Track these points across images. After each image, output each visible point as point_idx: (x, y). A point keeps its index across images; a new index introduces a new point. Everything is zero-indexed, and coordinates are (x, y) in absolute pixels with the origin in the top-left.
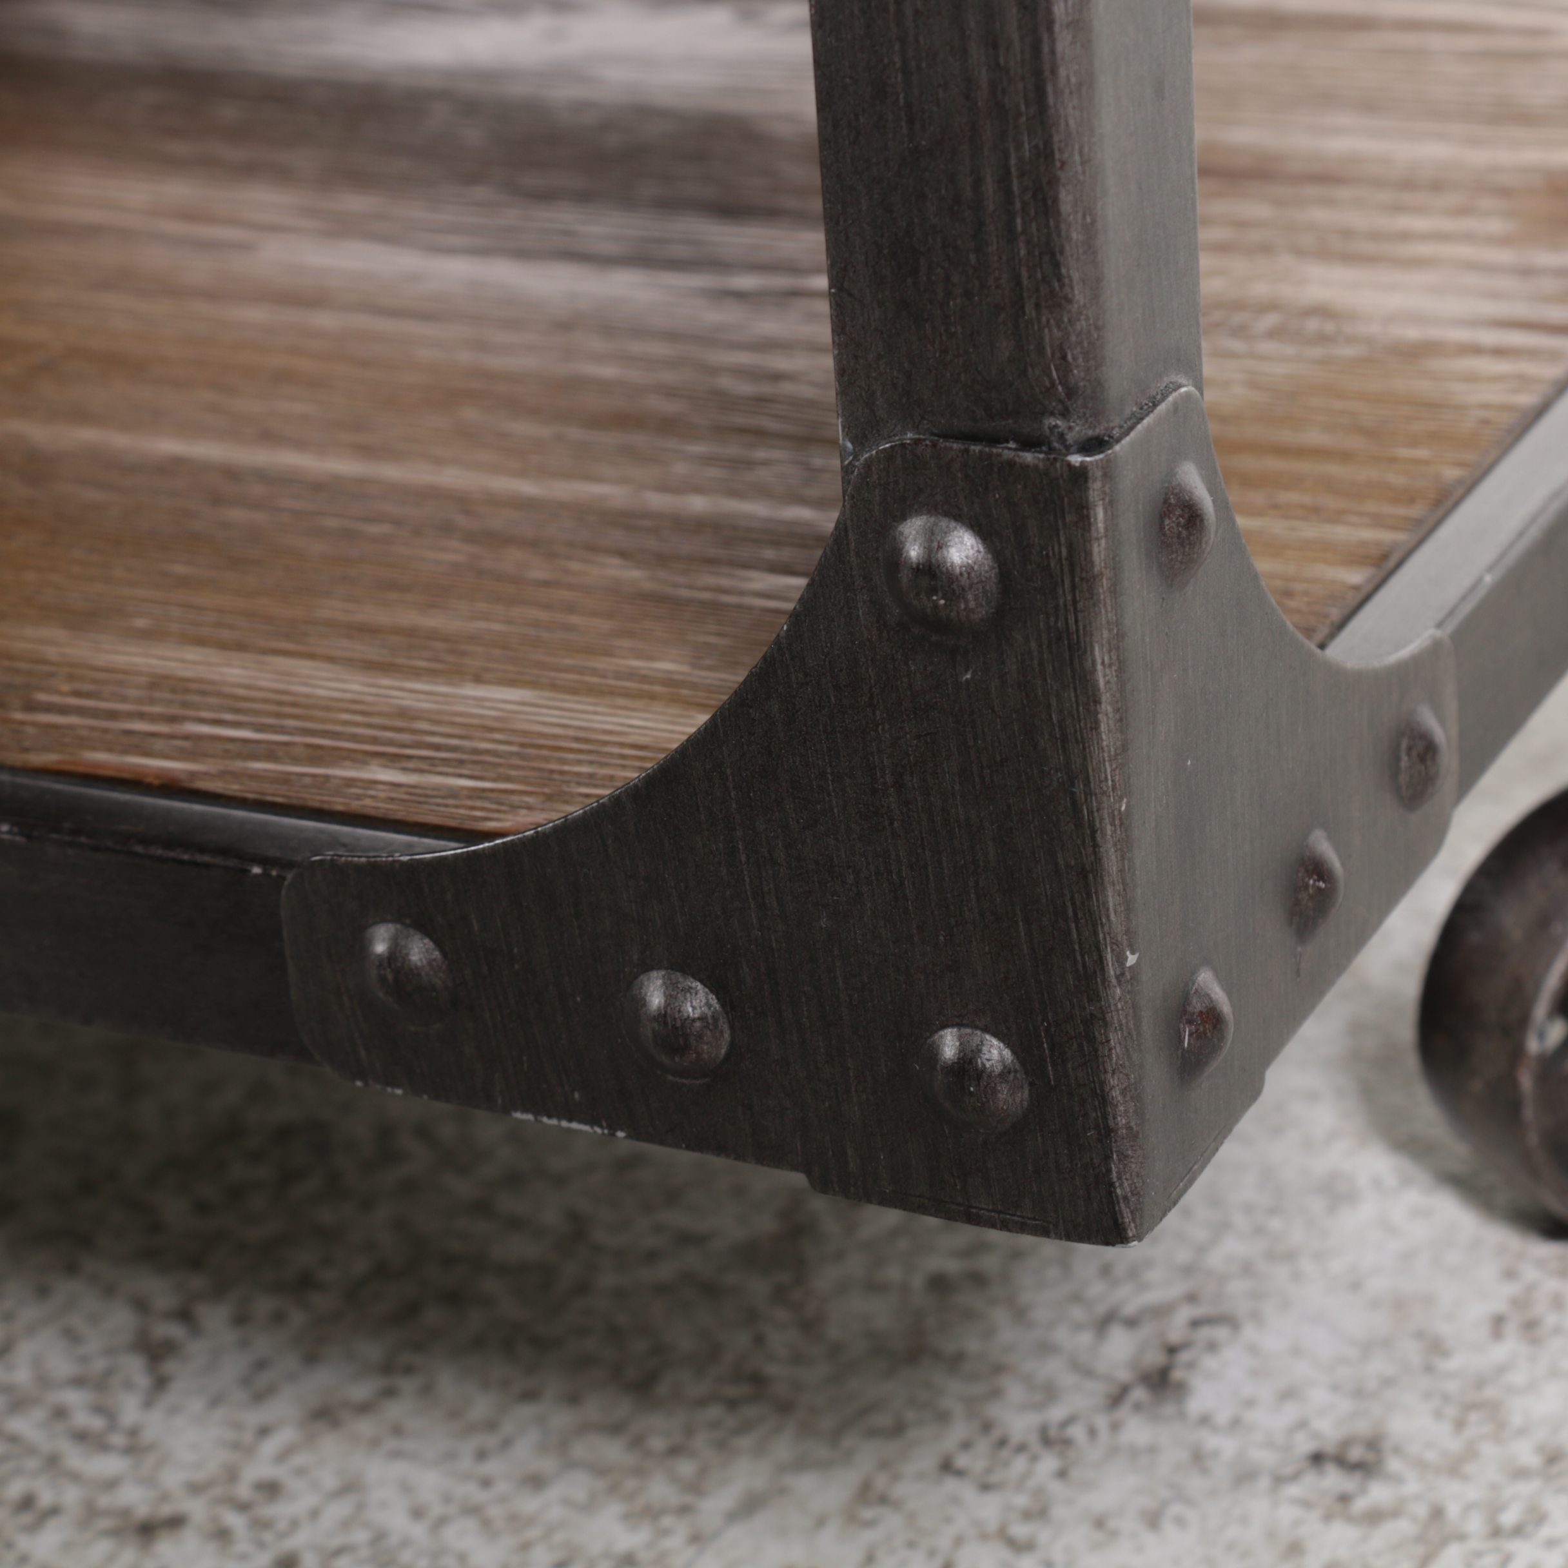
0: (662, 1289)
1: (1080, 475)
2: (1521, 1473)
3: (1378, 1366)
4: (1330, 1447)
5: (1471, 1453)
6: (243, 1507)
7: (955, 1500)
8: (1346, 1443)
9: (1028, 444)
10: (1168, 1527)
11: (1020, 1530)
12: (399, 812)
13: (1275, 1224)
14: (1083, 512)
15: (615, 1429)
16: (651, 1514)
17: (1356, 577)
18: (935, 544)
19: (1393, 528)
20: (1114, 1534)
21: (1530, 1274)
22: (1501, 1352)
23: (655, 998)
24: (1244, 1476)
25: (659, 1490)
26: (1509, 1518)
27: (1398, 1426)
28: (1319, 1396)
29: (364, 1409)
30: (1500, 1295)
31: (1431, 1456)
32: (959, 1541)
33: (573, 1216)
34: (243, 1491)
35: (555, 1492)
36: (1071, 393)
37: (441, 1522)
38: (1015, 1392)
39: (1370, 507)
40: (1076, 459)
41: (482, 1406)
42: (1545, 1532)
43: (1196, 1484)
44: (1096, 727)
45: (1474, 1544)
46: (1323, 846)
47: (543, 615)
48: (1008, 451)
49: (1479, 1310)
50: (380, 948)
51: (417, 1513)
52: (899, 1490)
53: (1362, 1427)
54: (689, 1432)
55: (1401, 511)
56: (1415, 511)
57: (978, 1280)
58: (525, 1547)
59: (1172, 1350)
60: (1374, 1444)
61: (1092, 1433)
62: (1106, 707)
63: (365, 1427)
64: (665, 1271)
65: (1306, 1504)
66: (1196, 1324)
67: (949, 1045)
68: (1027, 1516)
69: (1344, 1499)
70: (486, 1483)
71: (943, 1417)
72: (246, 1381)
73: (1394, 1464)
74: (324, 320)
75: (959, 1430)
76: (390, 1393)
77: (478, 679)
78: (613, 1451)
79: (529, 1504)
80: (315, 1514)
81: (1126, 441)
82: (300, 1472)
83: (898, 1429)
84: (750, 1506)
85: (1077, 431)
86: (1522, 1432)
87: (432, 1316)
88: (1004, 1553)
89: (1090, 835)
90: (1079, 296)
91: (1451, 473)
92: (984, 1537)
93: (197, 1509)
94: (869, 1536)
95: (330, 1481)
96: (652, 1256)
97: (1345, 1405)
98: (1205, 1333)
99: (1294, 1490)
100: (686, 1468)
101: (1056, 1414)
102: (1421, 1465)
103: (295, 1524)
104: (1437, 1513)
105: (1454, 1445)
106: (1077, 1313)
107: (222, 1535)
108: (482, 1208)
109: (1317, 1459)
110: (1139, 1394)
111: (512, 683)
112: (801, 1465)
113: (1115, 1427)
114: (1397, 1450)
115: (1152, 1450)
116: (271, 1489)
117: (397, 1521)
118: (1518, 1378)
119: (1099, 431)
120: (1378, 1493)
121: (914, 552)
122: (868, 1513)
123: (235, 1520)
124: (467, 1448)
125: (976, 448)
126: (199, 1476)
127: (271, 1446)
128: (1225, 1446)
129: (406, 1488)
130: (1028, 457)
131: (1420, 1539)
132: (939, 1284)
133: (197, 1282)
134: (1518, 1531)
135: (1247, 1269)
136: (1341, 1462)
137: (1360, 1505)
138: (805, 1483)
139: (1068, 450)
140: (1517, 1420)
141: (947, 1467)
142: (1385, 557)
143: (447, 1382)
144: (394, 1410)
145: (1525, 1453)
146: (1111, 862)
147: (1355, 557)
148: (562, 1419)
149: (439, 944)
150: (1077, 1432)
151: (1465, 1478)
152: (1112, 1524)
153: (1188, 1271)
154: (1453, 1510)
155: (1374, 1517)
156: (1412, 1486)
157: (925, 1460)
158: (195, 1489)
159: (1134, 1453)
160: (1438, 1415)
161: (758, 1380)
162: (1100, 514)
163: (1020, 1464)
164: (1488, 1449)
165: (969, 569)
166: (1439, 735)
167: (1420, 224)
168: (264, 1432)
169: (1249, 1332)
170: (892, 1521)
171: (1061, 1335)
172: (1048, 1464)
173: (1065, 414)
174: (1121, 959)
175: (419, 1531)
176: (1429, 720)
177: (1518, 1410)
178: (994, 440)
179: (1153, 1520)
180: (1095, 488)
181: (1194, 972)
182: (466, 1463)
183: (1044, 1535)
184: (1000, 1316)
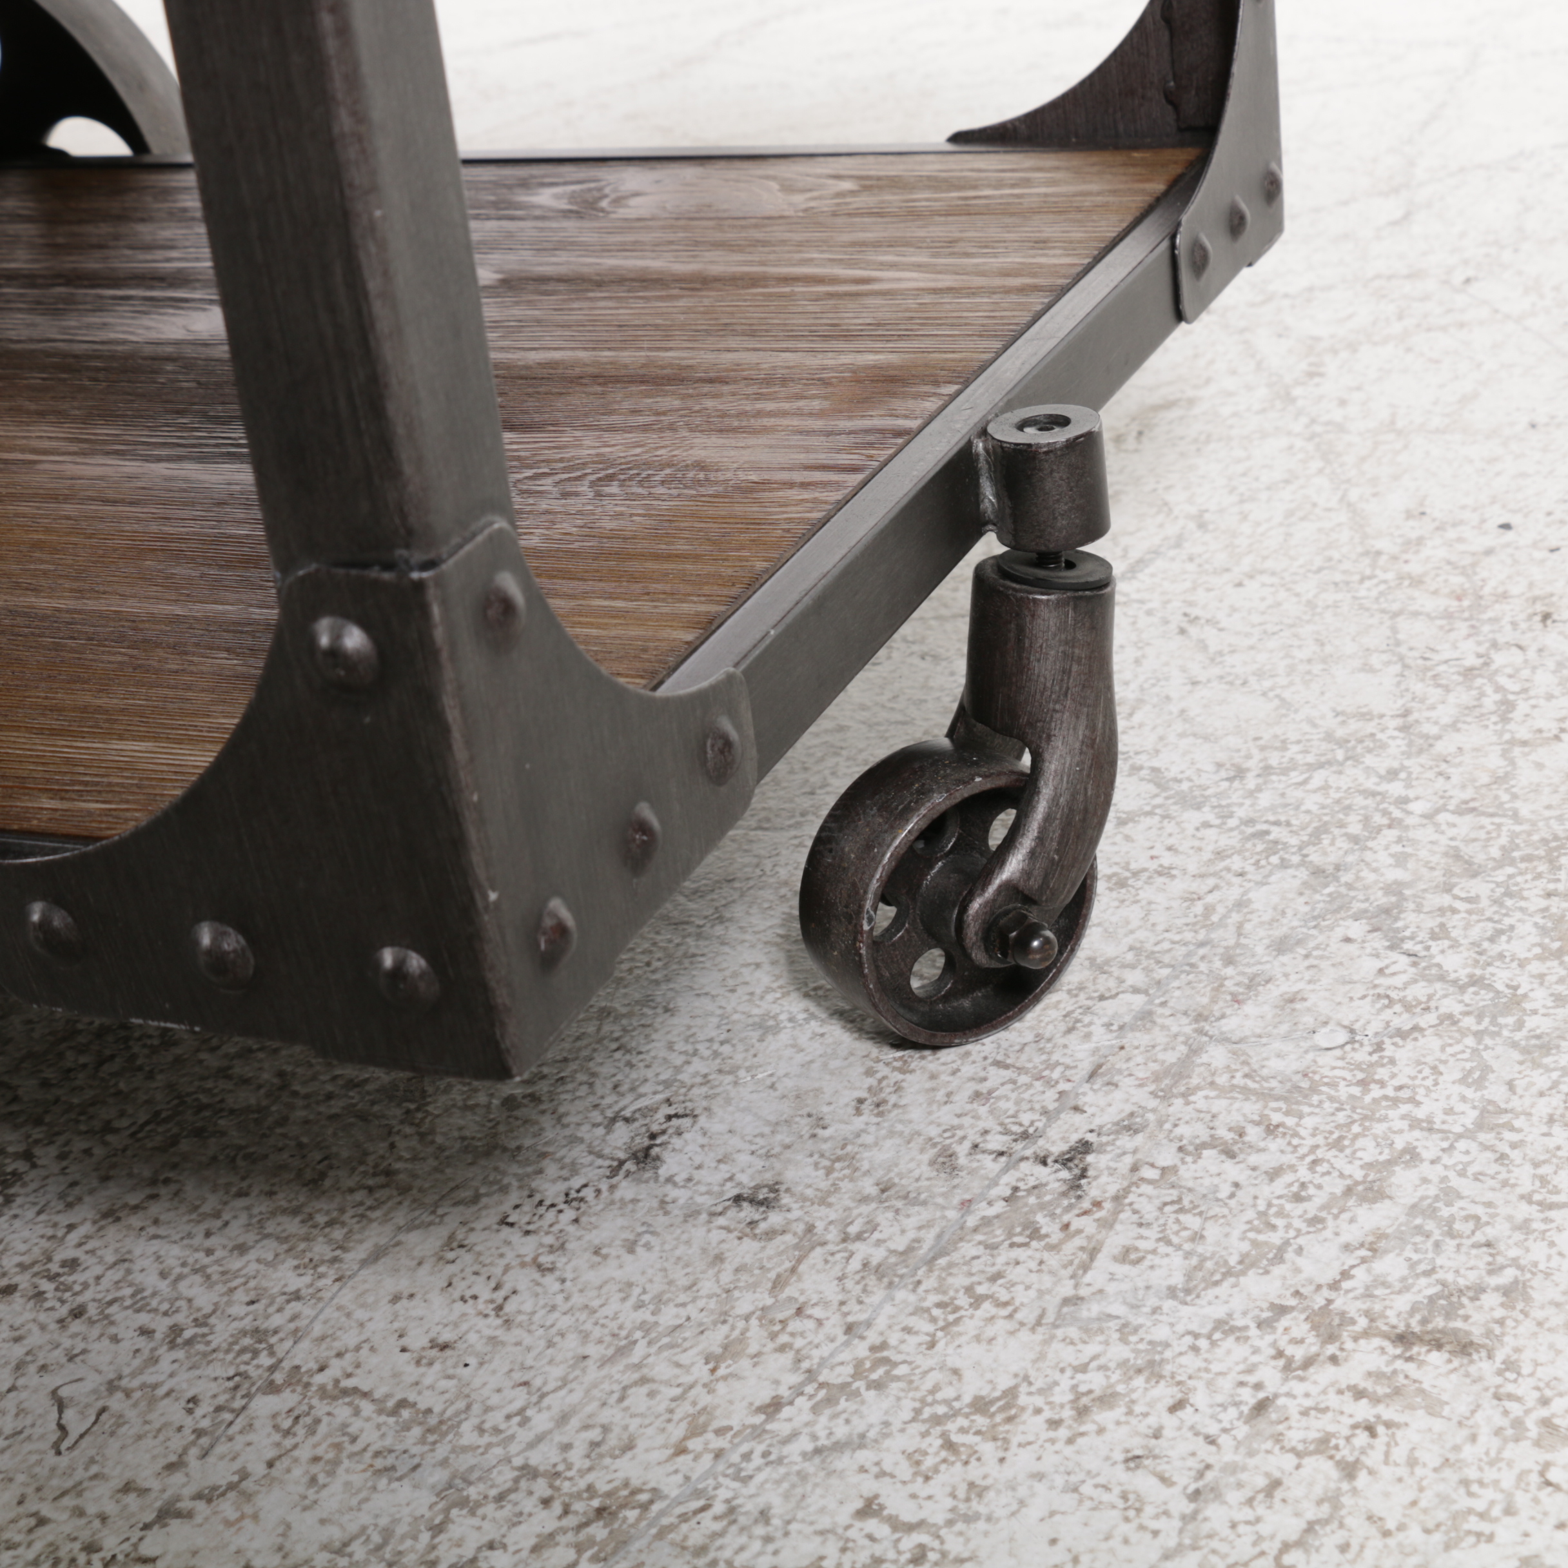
0: (333, 1117)
1: (420, 586)
2: (865, 1200)
3: (783, 1137)
4: (746, 1192)
5: (835, 1188)
6: (52, 1278)
7: (508, 1243)
8: (757, 1188)
9: (388, 566)
10: (640, 1250)
11: (545, 1259)
12: (53, 827)
13: (726, 1049)
14: (424, 610)
15: (295, 1212)
16: (313, 1264)
17: (689, 636)
18: (337, 637)
19: (718, 603)
20: (605, 1257)
21: (883, 1070)
22: (859, 1123)
23: (206, 940)
24: (691, 1214)
25: (320, 1249)
26: (853, 1230)
27: (790, 1175)
28: (744, 1159)
29: (136, 1208)
30: (861, 1086)
31: (809, 1192)
32: (507, 1269)
33: (281, 1074)
34: (54, 1268)
35: (252, 1255)
36: (410, 532)
37: (180, 1278)
38: (551, 1169)
39: (706, 590)
40: (415, 575)
41: (211, 1202)
42: (876, 1235)
43: (660, 1221)
44: (449, 747)
45: (831, 1247)
46: (645, 811)
47: (170, 693)
48: (374, 573)
49: (849, 1097)
50: (36, 917)
51: (163, 1275)
52: (472, 1238)
53: (768, 1177)
54: (342, 1211)
55: (725, 592)
56: (734, 591)
57: (535, 1098)
58: (232, 1290)
59: (653, 1136)
60: (774, 1188)
61: (598, 1192)
62: (457, 736)
63: (136, 1221)
64: (336, 1106)
65: (728, 1229)
66: (669, 1118)
67: (388, 958)
68: (552, 1249)
69: (752, 1224)
70: (209, 1252)
71: (504, 1190)
72: (62, 1196)
73: (786, 1200)
74: (69, 509)
75: (514, 1197)
76: (154, 1197)
77: (121, 738)
78: (292, 1225)
79: (236, 1264)
80: (98, 1278)
81: (451, 562)
82: (92, 1252)
83: (476, 1199)
84: (376, 1255)
85: (418, 557)
86: (868, 1173)
87: (184, 1146)
88: (536, 1275)
89: (454, 818)
90: (408, 469)
91: (760, 565)
92: (523, 1265)
93: (23, 1281)
94: (451, 1269)
95: (110, 1258)
96: (329, 1096)
97: (759, 1163)
98: (675, 1122)
99: (721, 1221)
100: (338, 1234)
101: (576, 1182)
102: (804, 1199)
103: (86, 1286)
104: (810, 1229)
105: (824, 1185)
106: (596, 1117)
107: (39, 1295)
108: (223, 1073)
109: (738, 1199)
110: (630, 1166)
111: (142, 739)
112: (411, 1227)
113: (612, 1188)
114: (788, 1190)
115: (635, 1201)
116: (72, 1264)
117: (151, 1280)
118: (868, 1139)
119: (432, 555)
120: (775, 1219)
121: (324, 641)
122: (451, 1255)
123: (47, 1286)
124: (200, 1229)
125: (354, 572)
126: (26, 1259)
127: (74, 1237)
128: (681, 1195)
129: (158, 1258)
130: (387, 576)
131: (796, 1247)
132: (510, 1103)
133: (37, 1133)
134: (859, 1237)
135: (706, 1080)
136: (752, 1201)
137: (763, 1226)
138: (412, 1238)
139: (412, 569)
140: (865, 1166)
141: (504, 1222)
142: (711, 622)
143: (190, 1189)
144: (155, 1209)
145: (869, 1187)
146: (472, 834)
147: (691, 623)
148: (262, 1207)
149: (70, 913)
150: (588, 1193)
151: (830, 1205)
152: (604, 1251)
153: (667, 1084)
154: (820, 1226)
155: (770, 1234)
156: (796, 1214)
157: (490, 1218)
158: (23, 1267)
159: (623, 1203)
160: (816, 1165)
161: (389, 1173)
162: (436, 611)
163: (551, 1215)
164: (845, 1185)
165: (358, 651)
166: (734, 735)
167: (770, 406)
168: (71, 1227)
169: (702, 1121)
170: (466, 1258)
171: (584, 1132)
172: (569, 1214)
173: (407, 546)
174: (485, 897)
175: (163, 1286)
176: (726, 725)
177: (866, 1160)
178: (366, 565)
179: (631, 1248)
180: (432, 593)
181: (546, 900)
182: (198, 1240)
183: (561, 1261)
184: (547, 1121)
